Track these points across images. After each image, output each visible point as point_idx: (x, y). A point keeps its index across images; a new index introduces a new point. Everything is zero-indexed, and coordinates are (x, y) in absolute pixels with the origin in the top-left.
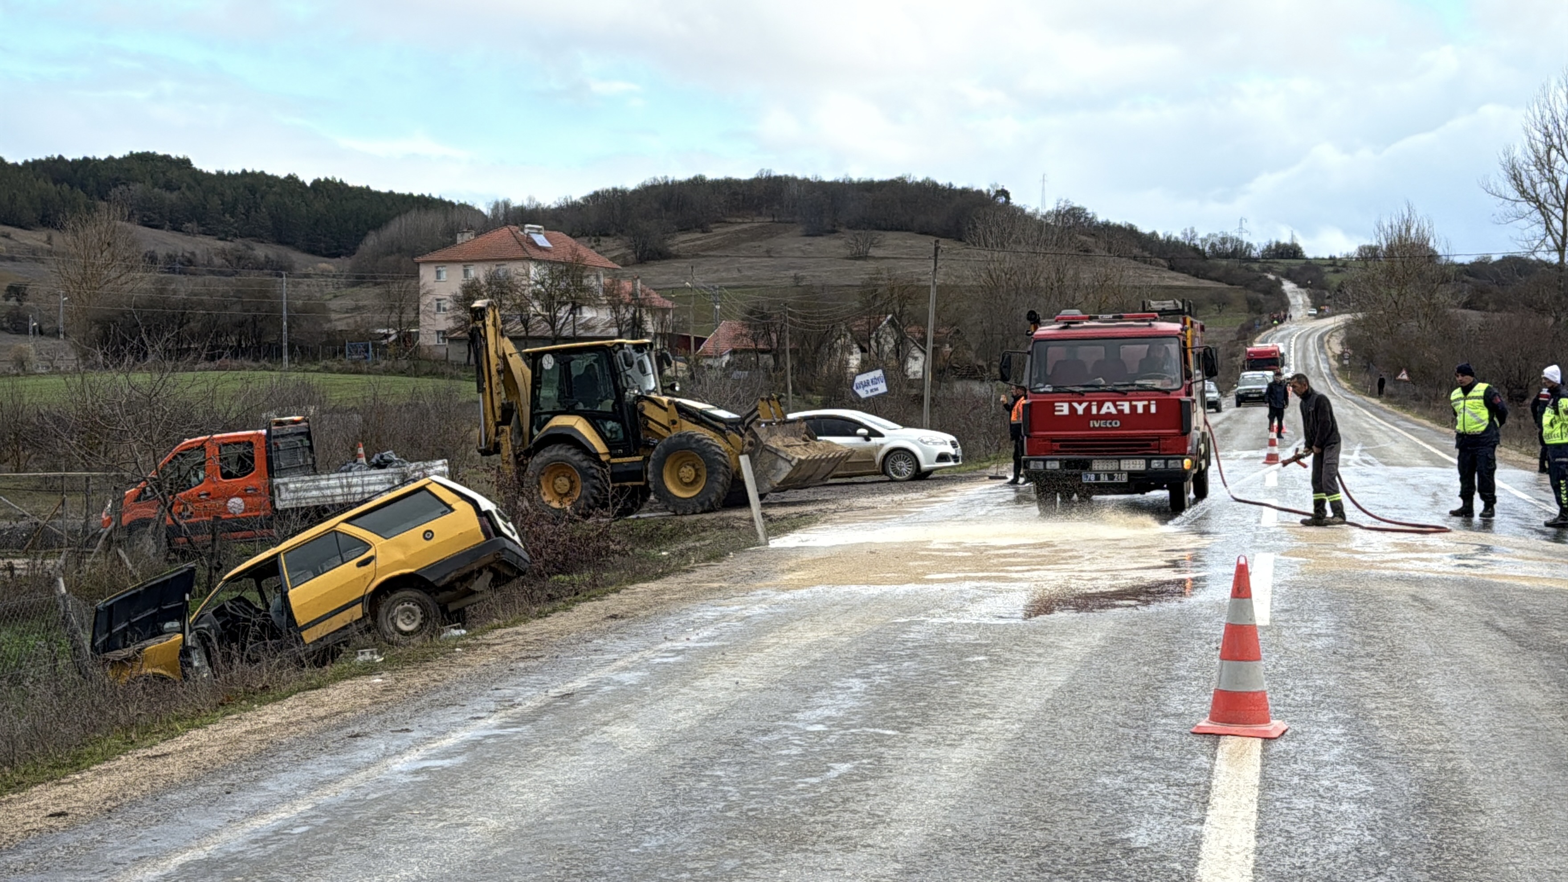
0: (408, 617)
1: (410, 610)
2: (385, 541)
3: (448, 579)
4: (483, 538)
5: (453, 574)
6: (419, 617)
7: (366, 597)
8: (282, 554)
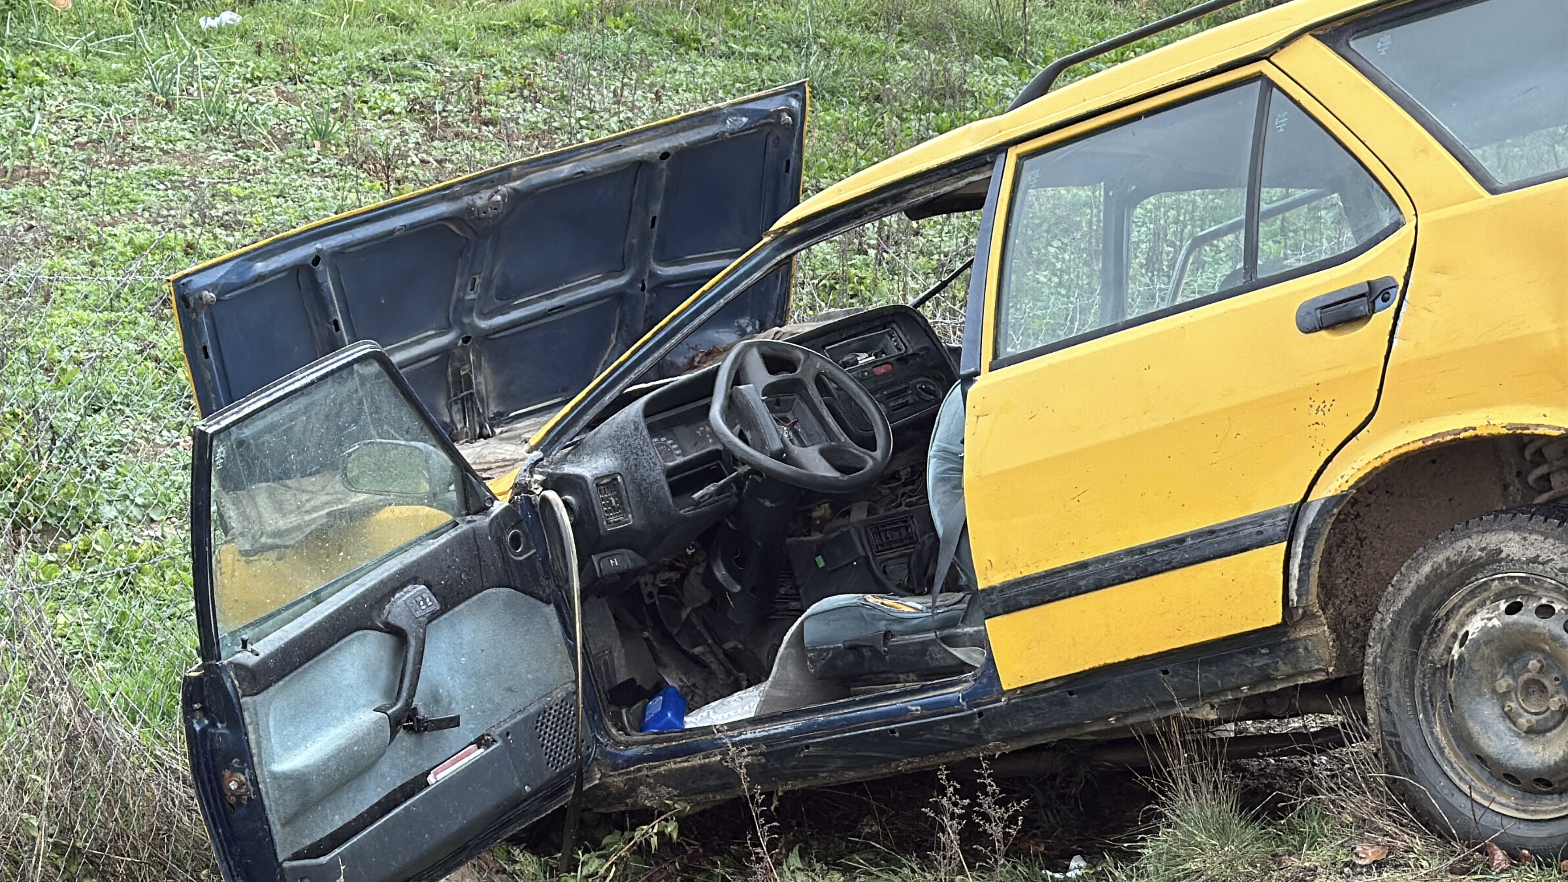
2: (1486, 200)
7: (1310, 517)
8: (1013, 154)
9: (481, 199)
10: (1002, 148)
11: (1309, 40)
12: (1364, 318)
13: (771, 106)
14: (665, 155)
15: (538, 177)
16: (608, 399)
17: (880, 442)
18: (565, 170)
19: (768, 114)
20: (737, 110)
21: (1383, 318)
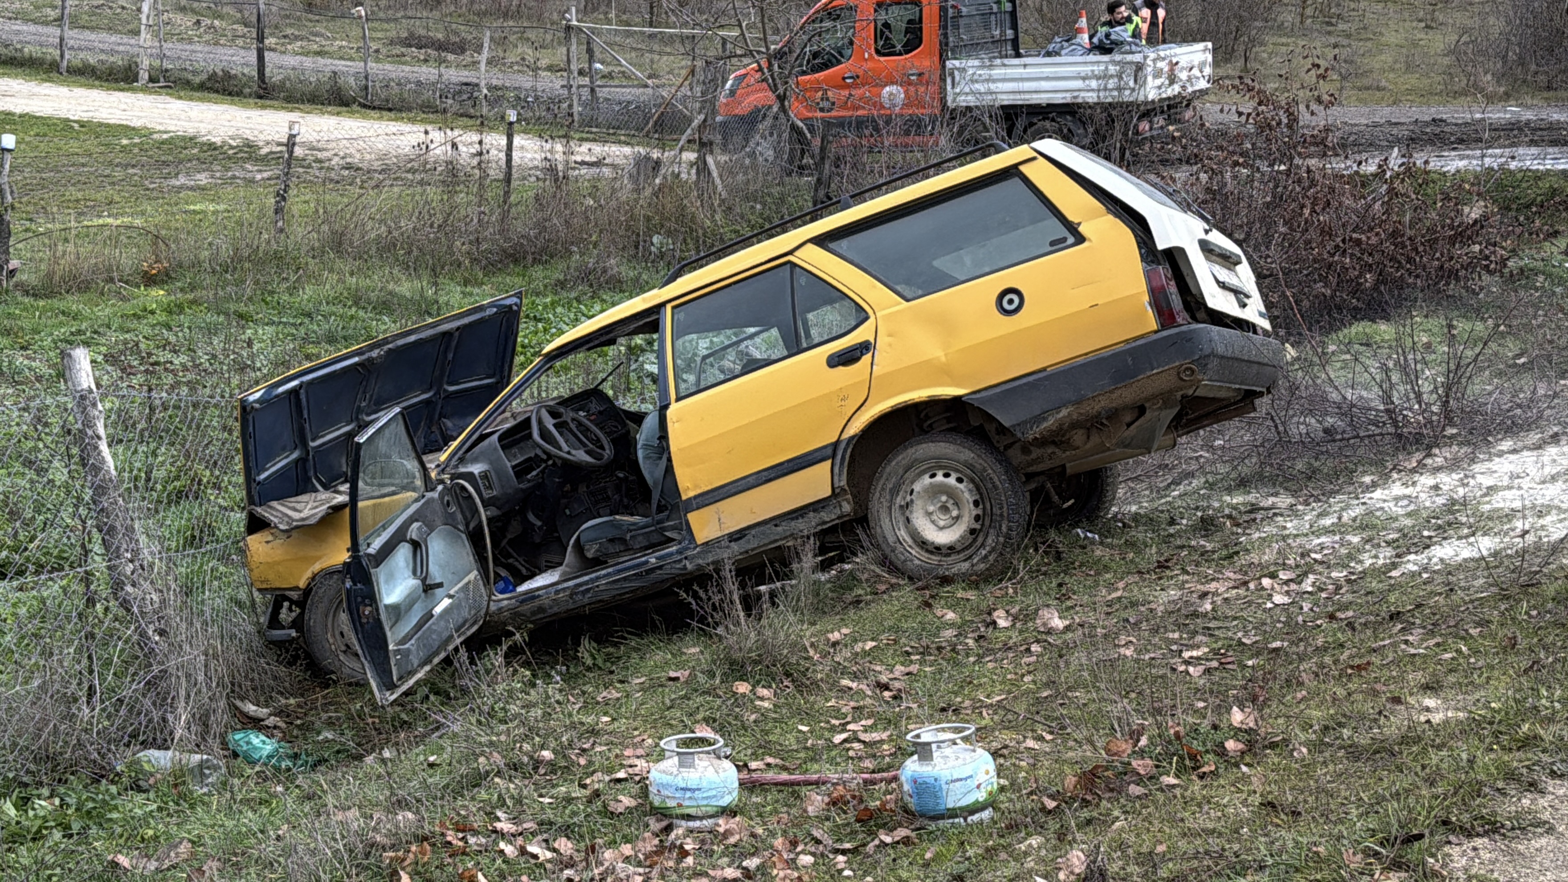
0: (944, 509)
1: (950, 493)
2: (905, 304)
3: (1050, 423)
4: (1152, 323)
5: (1064, 412)
6: (969, 512)
7: (843, 446)
8: (669, 307)
9: (375, 354)
10: (663, 305)
11: (810, 246)
12: (857, 359)
13: (508, 302)
14: (458, 328)
15: (401, 342)
16: (475, 437)
17: (607, 447)
18: (412, 338)
19: (505, 306)
20: (491, 305)
21: (867, 358)
